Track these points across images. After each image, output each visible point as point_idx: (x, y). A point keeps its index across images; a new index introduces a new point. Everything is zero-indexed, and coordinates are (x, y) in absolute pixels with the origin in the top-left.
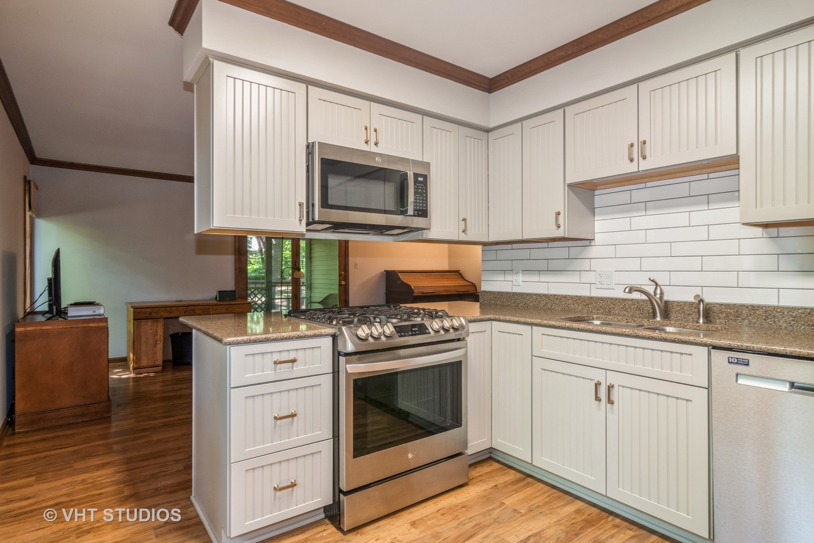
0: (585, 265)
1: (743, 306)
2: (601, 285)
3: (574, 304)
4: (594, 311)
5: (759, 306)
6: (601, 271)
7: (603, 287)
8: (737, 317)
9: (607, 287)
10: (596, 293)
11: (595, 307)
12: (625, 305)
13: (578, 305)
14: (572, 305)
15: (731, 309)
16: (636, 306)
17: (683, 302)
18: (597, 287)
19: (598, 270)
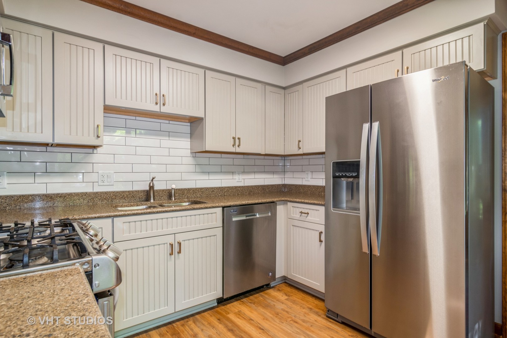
0: (89, 167)
1: (185, 189)
2: (103, 183)
3: (79, 200)
4: (99, 203)
5: (191, 189)
6: (103, 173)
7: (105, 184)
8: (183, 195)
9: (108, 184)
10: (97, 189)
11: (100, 199)
12: (124, 195)
13: (84, 200)
14: (77, 200)
15: (180, 191)
16: (131, 195)
17: (159, 190)
18: (99, 184)
19: (100, 172)
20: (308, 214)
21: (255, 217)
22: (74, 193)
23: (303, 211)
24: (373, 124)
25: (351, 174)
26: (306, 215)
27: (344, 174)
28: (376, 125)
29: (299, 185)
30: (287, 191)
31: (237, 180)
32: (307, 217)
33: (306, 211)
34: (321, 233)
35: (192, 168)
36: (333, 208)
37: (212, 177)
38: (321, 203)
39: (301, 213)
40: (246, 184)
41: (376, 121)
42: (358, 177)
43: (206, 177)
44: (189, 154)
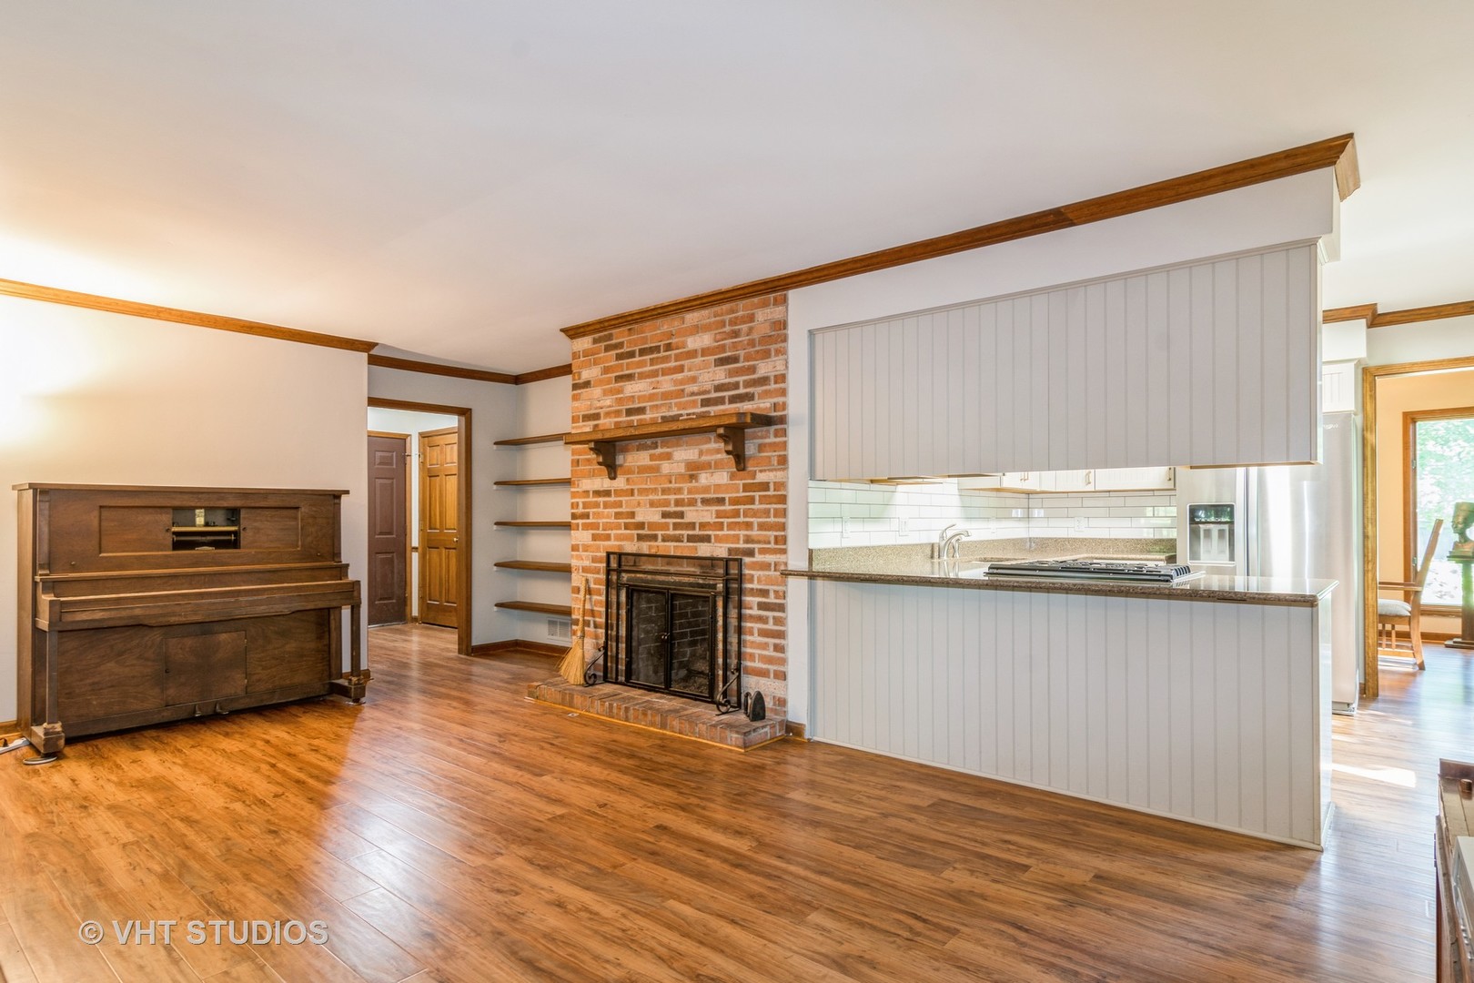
19: (901, 517)
25: (1219, 520)
27: (1207, 520)
29: (1063, 538)
30: (1035, 550)
31: (991, 531)
35: (958, 512)
36: (1190, 559)
37: (974, 525)
42: (1231, 522)
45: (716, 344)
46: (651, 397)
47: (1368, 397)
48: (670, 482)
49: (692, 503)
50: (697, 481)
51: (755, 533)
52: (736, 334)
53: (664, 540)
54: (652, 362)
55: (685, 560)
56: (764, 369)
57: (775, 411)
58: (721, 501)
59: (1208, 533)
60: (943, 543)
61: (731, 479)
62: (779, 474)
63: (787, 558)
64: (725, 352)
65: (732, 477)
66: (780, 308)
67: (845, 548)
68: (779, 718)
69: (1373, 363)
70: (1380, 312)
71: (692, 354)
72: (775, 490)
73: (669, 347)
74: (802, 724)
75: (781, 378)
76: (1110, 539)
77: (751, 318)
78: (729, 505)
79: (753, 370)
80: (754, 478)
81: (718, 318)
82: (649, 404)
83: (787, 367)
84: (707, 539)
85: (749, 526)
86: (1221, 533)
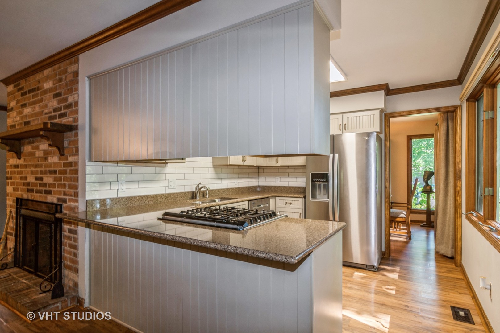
0: (164, 177)
1: (210, 190)
6: (171, 180)
7: (172, 188)
8: (210, 194)
10: (169, 191)
12: (181, 195)
14: (159, 199)
16: (185, 195)
18: (169, 188)
19: (169, 179)
20: (291, 203)
21: (260, 207)
22: (158, 194)
23: (287, 202)
24: (335, 155)
25: (323, 180)
26: (290, 204)
27: (318, 180)
28: (337, 156)
29: (271, 186)
30: (261, 191)
31: (235, 183)
32: (290, 205)
33: (289, 202)
34: (301, 214)
35: (213, 175)
36: (311, 198)
37: (224, 181)
38: (300, 196)
39: (286, 203)
40: (240, 186)
41: (337, 153)
42: (327, 181)
43: (219, 181)
44: (212, 166)
45: (54, 86)
46: (32, 116)
47: (386, 126)
48: (38, 161)
49: (45, 173)
50: (47, 161)
51: (67, 190)
52: (60, 80)
53: (36, 192)
54: (33, 97)
55: (43, 204)
56: (71, 99)
57: (74, 123)
58: (55, 172)
59: (319, 186)
60: (197, 191)
61: (59, 160)
62: (76, 157)
63: (78, 204)
64: (57, 90)
65: (60, 159)
66: (76, 65)
67: (119, 198)
68: (74, 294)
69: (389, 111)
70: (391, 88)
71: (45, 92)
72: (74, 167)
73: (38, 89)
74: (82, 299)
75: (76, 104)
76: (289, 187)
77: (66, 71)
78: (59, 174)
79: (66, 100)
80: (67, 160)
81: (54, 72)
82: (32, 119)
83: (78, 98)
84: (49, 192)
85: (64, 185)
86: (325, 186)
